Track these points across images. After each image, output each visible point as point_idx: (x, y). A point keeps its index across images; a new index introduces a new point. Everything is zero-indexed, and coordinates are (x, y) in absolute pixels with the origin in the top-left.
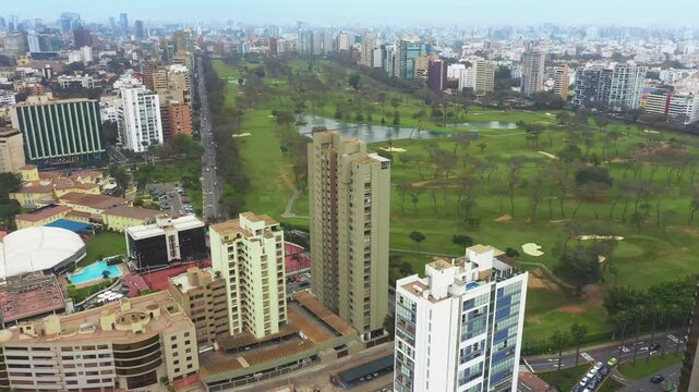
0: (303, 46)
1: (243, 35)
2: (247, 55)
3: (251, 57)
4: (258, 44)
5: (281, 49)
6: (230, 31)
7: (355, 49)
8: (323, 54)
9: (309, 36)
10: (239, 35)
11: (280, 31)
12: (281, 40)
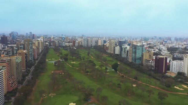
0: (84, 44)
1: (65, 39)
2: (64, 47)
3: (65, 48)
4: (69, 42)
5: (76, 45)
6: (61, 38)
7: (105, 45)
8: (92, 46)
9: (87, 40)
10: (64, 39)
11: (77, 38)
12: (77, 41)
